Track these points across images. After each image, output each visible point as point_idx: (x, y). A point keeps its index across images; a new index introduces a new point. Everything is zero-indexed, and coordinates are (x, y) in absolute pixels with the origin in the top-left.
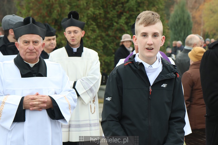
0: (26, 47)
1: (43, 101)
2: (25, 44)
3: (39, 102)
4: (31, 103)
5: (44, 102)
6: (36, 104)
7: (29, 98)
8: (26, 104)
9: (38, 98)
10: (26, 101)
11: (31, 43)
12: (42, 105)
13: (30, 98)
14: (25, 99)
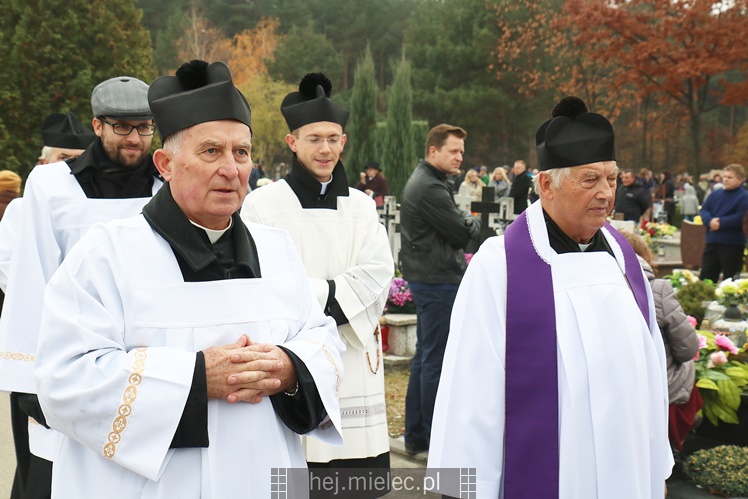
0: (213, 167)
1: (270, 368)
2: (207, 157)
3: (261, 373)
4: (232, 378)
5: (272, 372)
6: (249, 379)
7: (225, 356)
8: (213, 379)
9: (256, 355)
10: (212, 367)
11: (229, 153)
12: (267, 381)
13: (227, 359)
14: (209, 362)
